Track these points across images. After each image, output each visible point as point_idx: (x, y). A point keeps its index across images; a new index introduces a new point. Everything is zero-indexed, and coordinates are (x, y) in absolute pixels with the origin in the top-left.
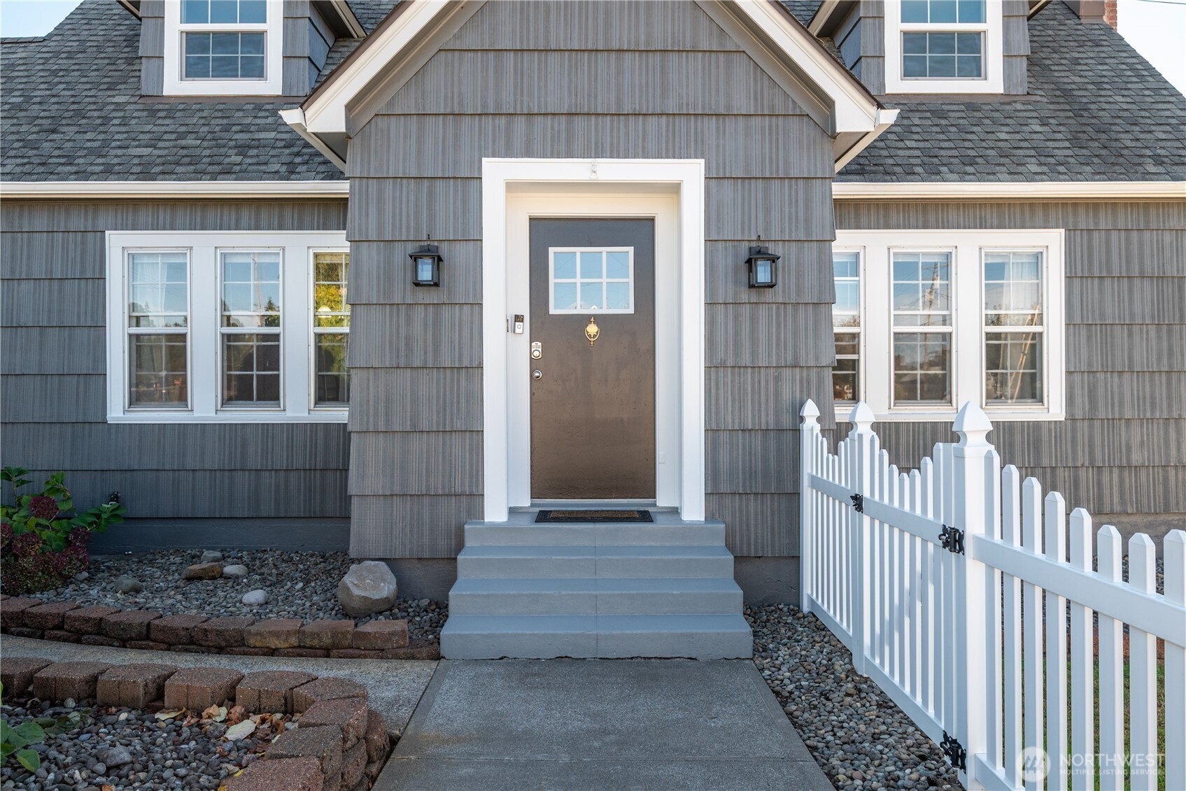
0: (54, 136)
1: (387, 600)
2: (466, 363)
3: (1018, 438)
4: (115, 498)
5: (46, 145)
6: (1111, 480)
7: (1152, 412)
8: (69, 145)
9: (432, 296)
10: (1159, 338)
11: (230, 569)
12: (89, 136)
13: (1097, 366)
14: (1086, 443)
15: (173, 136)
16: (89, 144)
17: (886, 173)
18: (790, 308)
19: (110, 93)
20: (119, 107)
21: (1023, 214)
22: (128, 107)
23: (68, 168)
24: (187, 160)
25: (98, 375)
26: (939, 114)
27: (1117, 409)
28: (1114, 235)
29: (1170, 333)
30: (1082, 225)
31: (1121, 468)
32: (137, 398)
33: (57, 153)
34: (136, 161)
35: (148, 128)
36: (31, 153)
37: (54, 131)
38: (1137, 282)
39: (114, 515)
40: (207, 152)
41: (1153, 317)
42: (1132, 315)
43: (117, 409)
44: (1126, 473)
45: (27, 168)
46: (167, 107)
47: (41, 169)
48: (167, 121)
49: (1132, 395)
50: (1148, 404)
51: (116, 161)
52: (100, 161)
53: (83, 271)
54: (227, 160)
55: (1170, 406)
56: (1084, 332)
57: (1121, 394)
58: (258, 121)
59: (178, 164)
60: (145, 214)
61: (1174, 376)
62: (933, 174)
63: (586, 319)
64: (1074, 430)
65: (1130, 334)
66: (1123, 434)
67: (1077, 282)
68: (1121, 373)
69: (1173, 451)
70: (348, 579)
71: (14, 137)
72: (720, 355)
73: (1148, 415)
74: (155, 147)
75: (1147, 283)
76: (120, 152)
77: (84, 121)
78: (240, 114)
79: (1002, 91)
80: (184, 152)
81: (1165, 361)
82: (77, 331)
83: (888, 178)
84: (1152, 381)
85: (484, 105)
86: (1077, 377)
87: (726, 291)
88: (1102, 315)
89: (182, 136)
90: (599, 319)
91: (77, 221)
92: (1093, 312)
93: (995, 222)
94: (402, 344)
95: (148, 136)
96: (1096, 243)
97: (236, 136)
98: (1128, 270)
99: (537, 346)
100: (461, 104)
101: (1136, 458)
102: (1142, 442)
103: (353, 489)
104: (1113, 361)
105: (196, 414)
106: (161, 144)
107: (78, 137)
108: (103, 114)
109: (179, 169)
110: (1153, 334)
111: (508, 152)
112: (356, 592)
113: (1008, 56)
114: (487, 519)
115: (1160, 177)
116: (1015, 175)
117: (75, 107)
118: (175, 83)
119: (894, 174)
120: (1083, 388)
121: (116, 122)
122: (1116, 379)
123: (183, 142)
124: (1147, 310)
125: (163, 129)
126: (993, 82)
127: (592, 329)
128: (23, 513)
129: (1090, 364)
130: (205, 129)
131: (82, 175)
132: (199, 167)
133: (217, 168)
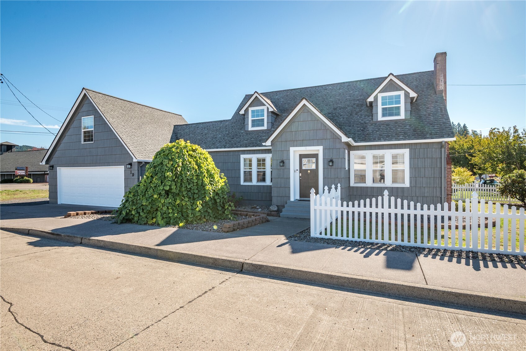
0: (233, 140)
1: (276, 210)
2: (288, 177)
3: (399, 190)
4: (242, 196)
5: (232, 141)
6: (420, 199)
7: (430, 185)
8: (235, 141)
9: (283, 168)
10: (431, 170)
11: (257, 207)
12: (238, 139)
13: (417, 176)
14: (414, 191)
15: (250, 139)
16: (238, 141)
17: (370, 140)
18: (336, 169)
19: (241, 130)
20: (242, 133)
21: (400, 146)
22: (244, 133)
23: (235, 146)
24: (252, 143)
25: (239, 177)
26: (388, 125)
27: (421, 185)
28: (421, 150)
29: (434, 170)
30: (413, 148)
31: (423, 197)
32: (245, 181)
33: (234, 143)
34: (245, 144)
35: (246, 137)
36: (230, 143)
37: (233, 139)
38: (426, 159)
39: (242, 198)
40: (255, 142)
41: (430, 166)
42: (425, 166)
43: (242, 183)
44: (424, 198)
45: (230, 146)
46: (249, 133)
47: (232, 146)
48: (249, 136)
49: (425, 182)
50: (429, 184)
51: (242, 144)
52: (240, 144)
53: (237, 161)
54: (258, 143)
55: (434, 184)
56: (414, 169)
57: (423, 182)
58: (263, 135)
59: (251, 144)
60: (246, 152)
61: (435, 178)
62: (379, 140)
63: (308, 170)
64: (412, 189)
65: (425, 170)
66: (423, 190)
67: (412, 159)
68: (422, 177)
69: (435, 194)
70: (271, 207)
71: (227, 140)
72: (325, 176)
73: (429, 186)
74: (247, 141)
75: (429, 160)
76: (242, 142)
77: (237, 136)
78: (260, 133)
79: (404, 118)
80: (251, 142)
81: (433, 175)
82: (237, 170)
83: (369, 141)
84: (430, 179)
85: (290, 139)
86: (412, 178)
87: (326, 166)
88: (418, 166)
89: (251, 138)
90: (310, 170)
91: (236, 154)
92: (416, 165)
93: (394, 148)
94: (279, 175)
95: (246, 139)
96: (417, 151)
97: (259, 138)
98: (424, 157)
99: (301, 174)
100: (287, 140)
101: (426, 195)
102: (427, 192)
103: (272, 195)
104: (420, 175)
105: (253, 183)
106: (248, 140)
107: (237, 139)
108: (240, 135)
109: (251, 145)
110: (430, 169)
111: (294, 146)
112: (272, 209)
113: (406, 111)
114: (291, 200)
115: (429, 138)
116: (397, 139)
117: (236, 134)
118: (250, 128)
119: (371, 140)
120: (414, 181)
121: (242, 136)
122: (421, 179)
123: (251, 140)
124: (429, 164)
125: (249, 137)
126: (402, 116)
127: (309, 171)
128: (231, 197)
129: (415, 175)
130: (255, 137)
131: (237, 147)
132: (254, 144)
133: (256, 145)
